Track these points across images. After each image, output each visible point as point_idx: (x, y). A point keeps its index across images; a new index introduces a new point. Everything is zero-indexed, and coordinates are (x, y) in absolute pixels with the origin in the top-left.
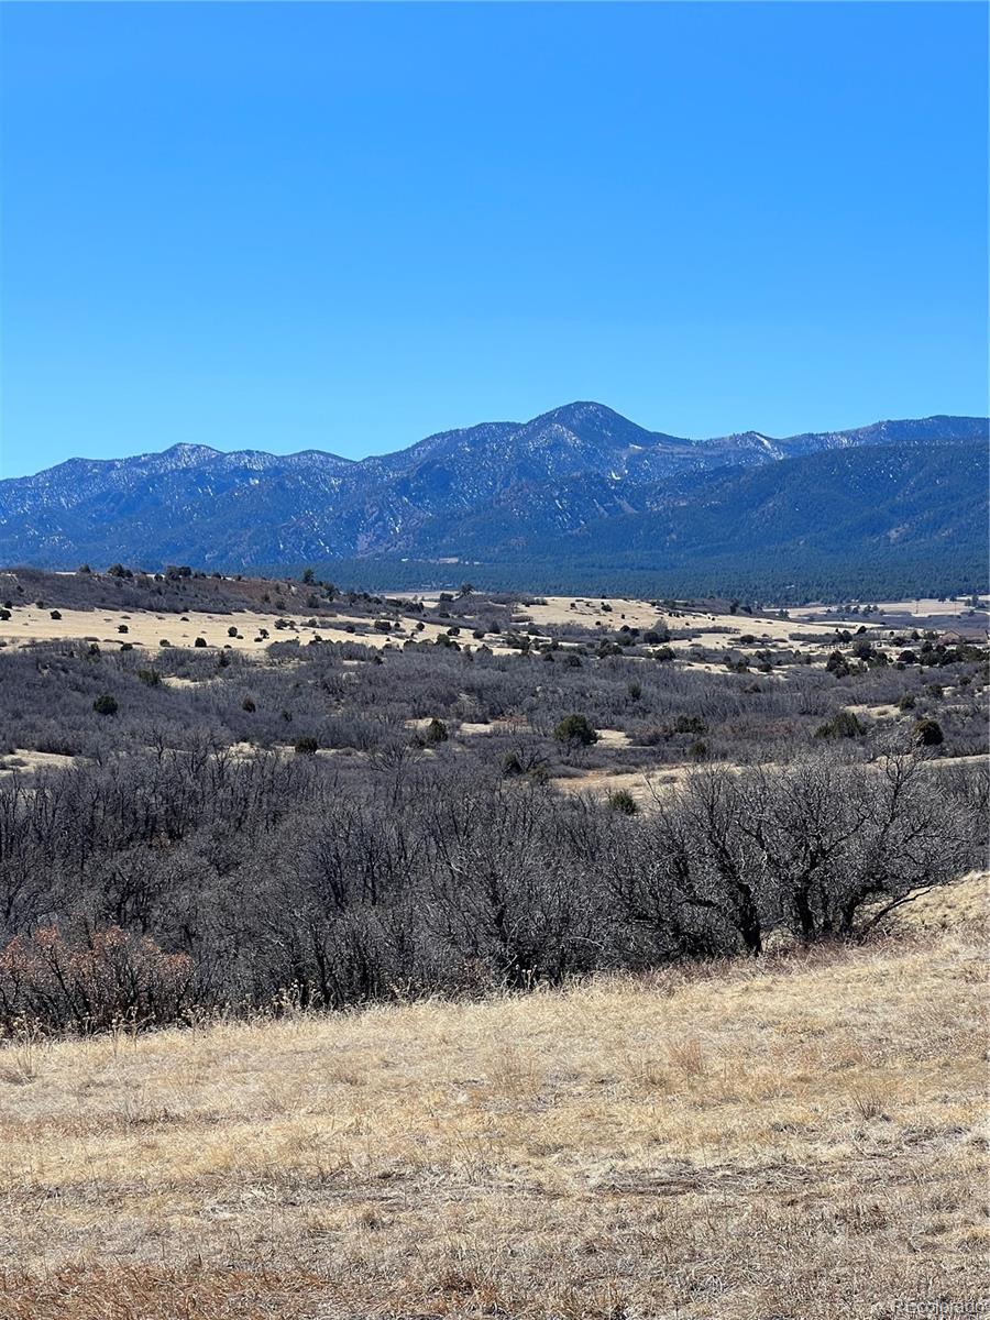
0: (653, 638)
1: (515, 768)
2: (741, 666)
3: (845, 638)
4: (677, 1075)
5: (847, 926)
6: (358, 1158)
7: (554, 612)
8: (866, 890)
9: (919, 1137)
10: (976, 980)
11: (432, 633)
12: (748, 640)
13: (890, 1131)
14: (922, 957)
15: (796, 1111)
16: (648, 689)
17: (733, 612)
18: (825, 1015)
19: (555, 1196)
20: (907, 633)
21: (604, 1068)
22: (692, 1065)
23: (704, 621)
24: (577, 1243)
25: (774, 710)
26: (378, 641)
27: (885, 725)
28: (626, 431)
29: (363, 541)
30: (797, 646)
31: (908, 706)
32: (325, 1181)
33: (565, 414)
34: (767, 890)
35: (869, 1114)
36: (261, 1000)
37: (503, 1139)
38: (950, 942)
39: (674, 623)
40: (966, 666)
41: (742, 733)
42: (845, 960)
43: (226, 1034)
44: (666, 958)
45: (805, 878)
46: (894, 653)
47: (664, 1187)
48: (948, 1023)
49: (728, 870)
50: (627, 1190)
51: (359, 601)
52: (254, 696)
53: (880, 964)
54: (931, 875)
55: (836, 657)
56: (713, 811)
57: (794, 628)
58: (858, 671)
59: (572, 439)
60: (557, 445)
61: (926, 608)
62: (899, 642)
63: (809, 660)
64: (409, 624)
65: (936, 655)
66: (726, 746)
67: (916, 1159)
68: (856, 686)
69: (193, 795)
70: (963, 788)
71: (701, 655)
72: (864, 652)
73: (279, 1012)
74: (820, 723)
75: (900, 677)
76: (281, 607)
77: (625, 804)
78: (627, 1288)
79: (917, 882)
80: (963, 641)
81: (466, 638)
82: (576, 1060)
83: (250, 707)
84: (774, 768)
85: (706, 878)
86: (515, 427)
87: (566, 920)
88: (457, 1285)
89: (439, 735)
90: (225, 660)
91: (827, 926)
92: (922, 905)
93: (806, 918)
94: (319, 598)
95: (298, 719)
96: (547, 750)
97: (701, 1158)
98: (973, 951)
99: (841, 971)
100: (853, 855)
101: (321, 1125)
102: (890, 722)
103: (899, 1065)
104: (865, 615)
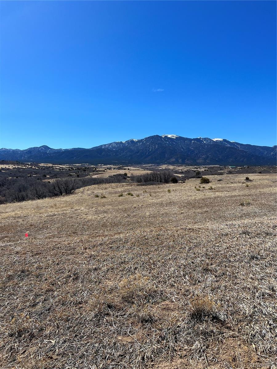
0: (52, 167)
1: (38, 179)
2: (60, 170)
3: (70, 167)
4: (54, 206)
5: (70, 193)
6: (22, 215)
7: (42, 165)
8: (72, 189)
9: (76, 210)
10: (82, 197)
11: (30, 167)
12: (61, 167)
13: (73, 210)
14: (77, 195)
15: (65, 209)
16: (51, 172)
17: (59, 165)
18: (68, 200)
19: (41, 217)
20: (76, 167)
21: (47, 206)
22: (55, 205)
23: (57, 166)
24: (44, 221)
25: (63, 174)
26: (24, 167)
28: (49, 148)
29: (22, 158)
30: (65, 168)
31: (76, 173)
32: (18, 217)
33: (43, 146)
34: (63, 190)
35: (72, 208)
36: (12, 201)
37: (37, 213)
38: (79, 194)
39: (54, 166)
40: (81, 170)
41: (61, 176)
42: (70, 195)
43: (8, 204)
44: (53, 196)
45: (66, 188)
46: (75, 169)
47: (52, 216)
48: (79, 200)
49: (59, 188)
50: (49, 216)
51: (24, 164)
52: (11, 172)
53: (73, 196)
54: (78, 188)
55: (69, 169)
56: (57, 182)
57: (65, 166)
59: (43, 149)
60: (42, 149)
61: (77, 165)
63: (67, 169)
64: (27, 166)
65: (78, 169)
66: (58, 177)
67: (76, 212)
68: (71, 172)
69: (5, 182)
70: (81, 180)
71: (57, 169)
72: (72, 169)
73: (14, 202)
74: (68, 175)
75: (75, 171)
76: (14, 164)
77: (49, 182)
78: (48, 224)
80: (81, 168)
81: (33, 167)
82: (44, 205)
83: (11, 174)
84: (64, 179)
85: (57, 189)
86: (38, 147)
87: (43, 193)
88: (31, 225)
89: (31, 176)
90: (8, 169)
91: (68, 193)
92: (77, 191)
93: (66, 192)
94: (18, 164)
95: (16, 175)
96: (42, 177)
97: (56, 213)
98: (81, 194)
99: (70, 196)
100: (71, 186)
101: (18, 212)
102: (74, 175)
103: (75, 204)
104: (72, 165)
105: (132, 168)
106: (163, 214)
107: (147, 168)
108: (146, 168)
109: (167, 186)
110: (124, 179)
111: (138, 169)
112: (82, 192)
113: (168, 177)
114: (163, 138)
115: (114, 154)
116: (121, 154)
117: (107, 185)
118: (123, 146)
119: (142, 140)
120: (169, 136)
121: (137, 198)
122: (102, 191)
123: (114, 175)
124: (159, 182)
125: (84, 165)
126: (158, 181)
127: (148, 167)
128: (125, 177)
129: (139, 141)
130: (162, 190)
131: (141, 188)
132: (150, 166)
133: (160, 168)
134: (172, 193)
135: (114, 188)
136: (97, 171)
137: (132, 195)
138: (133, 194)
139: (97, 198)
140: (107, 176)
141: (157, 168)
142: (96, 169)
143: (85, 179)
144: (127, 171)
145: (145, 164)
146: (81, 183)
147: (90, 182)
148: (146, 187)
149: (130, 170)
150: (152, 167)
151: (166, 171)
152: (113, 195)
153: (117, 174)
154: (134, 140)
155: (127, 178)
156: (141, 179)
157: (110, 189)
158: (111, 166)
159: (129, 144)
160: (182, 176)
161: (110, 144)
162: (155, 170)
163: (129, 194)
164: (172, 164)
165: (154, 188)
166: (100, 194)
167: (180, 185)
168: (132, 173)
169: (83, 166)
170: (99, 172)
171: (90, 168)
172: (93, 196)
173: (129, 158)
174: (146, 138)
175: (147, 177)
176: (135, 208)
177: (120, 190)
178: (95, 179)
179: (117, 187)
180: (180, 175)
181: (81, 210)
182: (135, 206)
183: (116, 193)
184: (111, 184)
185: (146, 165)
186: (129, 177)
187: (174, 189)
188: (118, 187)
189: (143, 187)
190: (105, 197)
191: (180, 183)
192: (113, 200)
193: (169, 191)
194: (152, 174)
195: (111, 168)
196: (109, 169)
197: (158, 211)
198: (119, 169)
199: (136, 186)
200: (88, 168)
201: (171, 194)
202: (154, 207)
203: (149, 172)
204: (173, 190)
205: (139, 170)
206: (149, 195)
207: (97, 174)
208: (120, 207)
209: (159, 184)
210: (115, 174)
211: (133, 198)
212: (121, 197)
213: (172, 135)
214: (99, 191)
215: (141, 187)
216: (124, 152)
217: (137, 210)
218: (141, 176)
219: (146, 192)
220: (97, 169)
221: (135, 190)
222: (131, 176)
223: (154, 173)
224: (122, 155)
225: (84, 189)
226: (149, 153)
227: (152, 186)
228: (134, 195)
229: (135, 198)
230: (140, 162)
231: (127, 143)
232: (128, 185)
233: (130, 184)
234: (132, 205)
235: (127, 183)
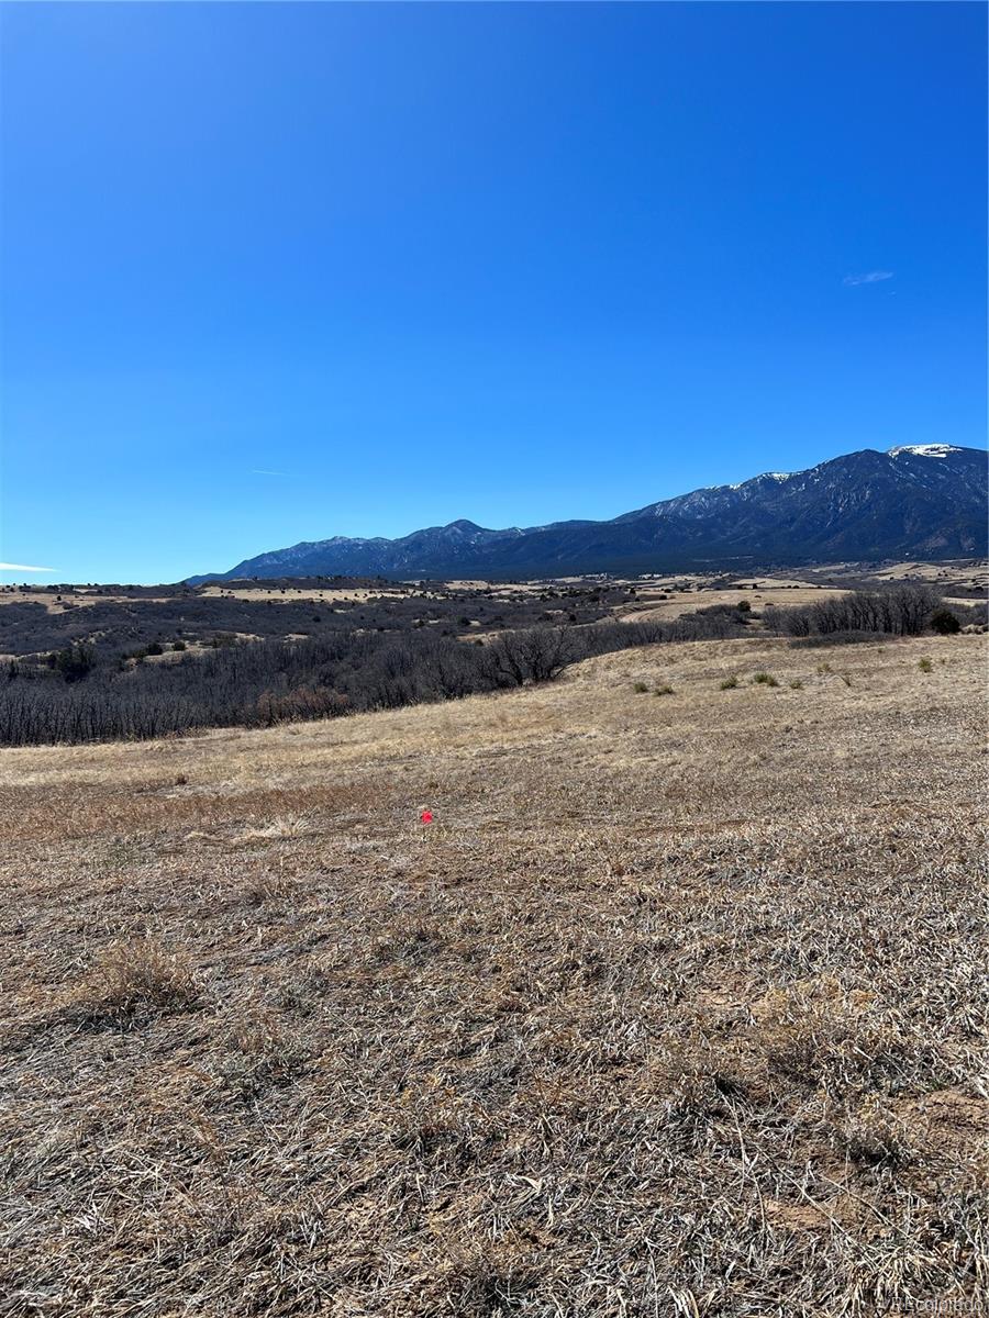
0: (486, 592)
1: (445, 633)
2: (514, 600)
3: (545, 590)
4: (498, 723)
5: (549, 676)
6: (402, 750)
7: (456, 585)
8: (554, 665)
9: (572, 736)
10: (588, 691)
11: (418, 593)
12: (516, 592)
13: (562, 736)
14: (571, 685)
15: (535, 731)
16: (485, 608)
17: (511, 583)
18: (543, 703)
19: (462, 759)
20: (564, 588)
21: (476, 722)
22: (503, 719)
23: (502, 586)
24: (470, 771)
25: (523, 613)
26: (402, 596)
27: (558, 615)
28: (477, 528)
29: (395, 566)
30: (530, 593)
31: (565, 610)
32: (392, 759)
33: (456, 523)
34: (524, 667)
35: (557, 731)
36: (370, 707)
37: (447, 744)
38: (580, 680)
39: (492, 587)
40: (583, 597)
41: (514, 620)
42: (549, 687)
43: (359, 717)
44: (494, 689)
45: (536, 663)
46: (560, 594)
47: (496, 755)
48: (580, 703)
49: (512, 661)
50: (484, 757)
51: (394, 584)
52: (363, 614)
53: (559, 687)
54: (575, 660)
55: (543, 596)
56: (507, 644)
57: (530, 587)
58: (550, 600)
59: (459, 531)
60: (454, 533)
61: (570, 580)
62: (562, 590)
63: (534, 597)
64: (411, 591)
65: (573, 594)
66: (509, 624)
67: (571, 743)
68: (549, 604)
69: (346, 647)
70: (583, 633)
71: (501, 597)
72: (551, 594)
73: (376, 710)
74: (539, 616)
75: (563, 601)
76: (371, 587)
77: (480, 643)
78: (485, 784)
79: (569, 662)
80: (582, 590)
81: (429, 594)
82: (468, 719)
83: (362, 618)
84: (525, 631)
85: (505, 664)
86: (441, 528)
87: (463, 678)
88: (433, 786)
89: (422, 624)
90: (354, 604)
91: (543, 677)
92: (571, 669)
93: (536, 674)
94: (382, 584)
95: (378, 622)
96: (456, 628)
97: (506, 746)
98: (587, 682)
99: (547, 690)
100: (550, 655)
101: (390, 743)
102: (560, 615)
103: (565, 716)
104: (552, 583)
105: (769, 582)
106: (905, 755)
107: (830, 580)
108: (825, 578)
109: (915, 647)
110: (740, 626)
111: (794, 584)
112: (589, 675)
113: (919, 610)
114: (893, 460)
115: (700, 534)
116: (724, 533)
117: (677, 649)
118: (731, 501)
119: (806, 473)
120: (920, 450)
121: (793, 694)
122: (656, 670)
123: (700, 612)
124: (881, 633)
125: (591, 578)
126: (875, 629)
127: (832, 576)
128: (742, 615)
129: (795, 480)
130: (893, 662)
131: (806, 656)
132: (839, 572)
133: (880, 575)
134: (939, 673)
135: (701, 660)
136: (637, 600)
137: (773, 684)
138: (778, 679)
139: (642, 695)
140: (675, 616)
141: (869, 579)
142: (633, 592)
143: (596, 627)
144: (748, 595)
145: (818, 565)
146: (583, 644)
147: (615, 640)
148: (828, 651)
149: (763, 589)
150: (847, 575)
151: (908, 588)
152: (700, 685)
153: (713, 607)
154: (776, 475)
155: (752, 621)
156: (806, 623)
157: (688, 662)
158: (689, 578)
159: (758, 493)
160: (977, 606)
161: (685, 498)
162: (864, 584)
163: (761, 680)
164: (935, 558)
165: (860, 656)
166: (652, 682)
167: (971, 640)
168: (769, 602)
169: (591, 584)
170: (646, 603)
171: (614, 588)
172: (627, 688)
173: (758, 545)
174: (823, 467)
175: (831, 615)
176: (788, 730)
177: (724, 665)
178: (631, 628)
179: (713, 655)
180: (971, 603)
181: (590, 737)
182: (787, 722)
183: (709, 675)
184: (691, 644)
185: (824, 569)
186: (756, 617)
187: (946, 656)
188: (716, 655)
189: (817, 651)
190: (669, 692)
191: (970, 632)
192: (702, 702)
193: (925, 666)
194: (851, 599)
195: (688, 586)
196: (682, 590)
197: (882, 745)
198: (719, 586)
199: (786, 648)
200: (606, 591)
201: (933, 677)
202: (867, 729)
203: (838, 594)
204: (943, 662)
205: (797, 587)
206: (841, 683)
207: (638, 610)
208: (728, 728)
209: (880, 640)
210: (705, 606)
211: (779, 693)
212: (730, 693)
213: (929, 446)
214: (649, 672)
215: (806, 652)
216: (735, 523)
217: (795, 740)
218: (806, 610)
219: (828, 669)
220: (638, 593)
221: (786, 665)
222: (765, 612)
223: (859, 599)
224: (729, 533)
225: (593, 666)
226: (835, 520)
227: (850, 646)
228: (782, 683)
229: (786, 693)
230: (800, 558)
231: (748, 491)
232: (755, 647)
233: (761, 642)
234: (776, 722)
235: (753, 639)
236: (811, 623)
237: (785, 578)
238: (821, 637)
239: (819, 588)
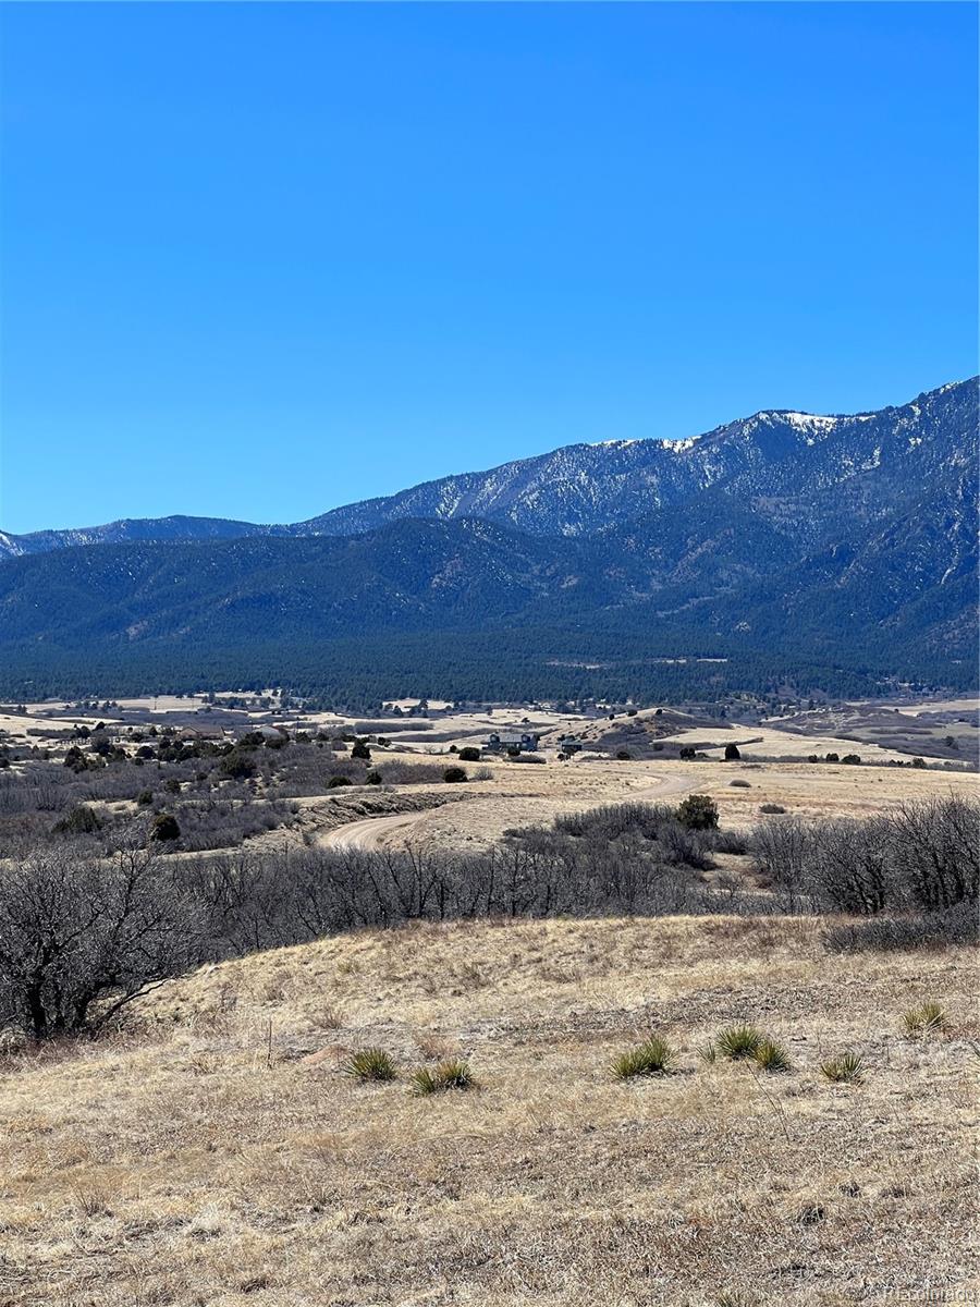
3: (84, 733)
5: (80, 1022)
8: (99, 985)
9: (141, 1231)
10: (205, 1072)
13: (112, 1227)
14: (153, 1050)
18: (53, 1112)
20: (144, 729)
25: (10, 807)
27: (123, 820)
30: (35, 741)
31: (146, 801)
35: (93, 1210)
38: (181, 1035)
40: (203, 762)
42: (76, 1056)
45: (37, 974)
46: (132, 749)
48: (177, 1116)
53: (111, 1059)
54: (167, 967)
55: (75, 753)
57: (32, 723)
58: (96, 766)
61: (163, 705)
62: (138, 738)
63: (47, 755)
65: (173, 750)
67: (134, 1254)
68: (95, 781)
70: (200, 881)
72: (103, 748)
74: (58, 818)
75: (138, 773)
79: (150, 976)
80: (200, 738)
84: (10, 864)
91: (60, 1022)
92: (155, 999)
93: (38, 1015)
98: (203, 1043)
99: (71, 1067)
100: (87, 950)
102: (128, 817)
103: (125, 1160)
104: (105, 711)
105: (774, 741)
107: (950, 741)
108: (940, 734)
110: (687, 872)
111: (844, 749)
112: (213, 1021)
115: (572, 581)
116: (642, 583)
117: (491, 941)
118: (666, 488)
119: (885, 418)
121: (830, 1100)
122: (425, 1007)
123: (569, 826)
125: (233, 703)
127: (956, 730)
128: (693, 840)
129: (852, 434)
131: (875, 977)
135: (562, 979)
136: (375, 779)
137: (775, 1063)
138: (788, 1049)
139: (376, 1091)
140: (492, 834)
142: (361, 752)
143: (242, 863)
144: (712, 779)
145: (917, 694)
146: (196, 912)
147: (302, 905)
148: (936, 964)
149: (755, 762)
152: (557, 1059)
153: (607, 813)
154: (797, 418)
155: (720, 858)
156: (876, 872)
157: (523, 985)
158: (535, 717)
159: (745, 467)
163: (741, 1048)
166: (409, 1046)
168: (771, 801)
169: (231, 723)
170: (401, 790)
171: (303, 738)
172: (331, 1064)
173: (744, 625)
174: (934, 402)
175: (951, 851)
176: (812, 1216)
177: (631, 998)
178: (352, 872)
179: (600, 964)
181: (200, 1233)
182: (808, 1189)
183: (586, 1029)
184: (531, 926)
185: (934, 708)
186: (735, 847)
188: (610, 964)
189: (908, 963)
190: (459, 1081)
192: (558, 1119)
195: (531, 742)
196: (514, 753)
198: (626, 746)
199: (818, 948)
200: (277, 745)
205: (852, 760)
207: (377, 810)
208: (639, 1205)
210: (580, 807)
211: (790, 1093)
212: (646, 1087)
214: (401, 1013)
215: (874, 962)
216: (677, 556)
217: (832, 1251)
218: (877, 833)
219: (937, 1021)
220: (378, 758)
221: (814, 1003)
222: (760, 834)
224: (657, 586)
225: (226, 986)
228: (800, 1062)
229: (810, 1092)
230: (864, 672)
231: (716, 460)
232: (724, 943)
233: (746, 928)
234: (777, 1188)
235: (719, 919)
236: (893, 873)
237: (822, 730)
238: (918, 920)
239: (919, 764)
